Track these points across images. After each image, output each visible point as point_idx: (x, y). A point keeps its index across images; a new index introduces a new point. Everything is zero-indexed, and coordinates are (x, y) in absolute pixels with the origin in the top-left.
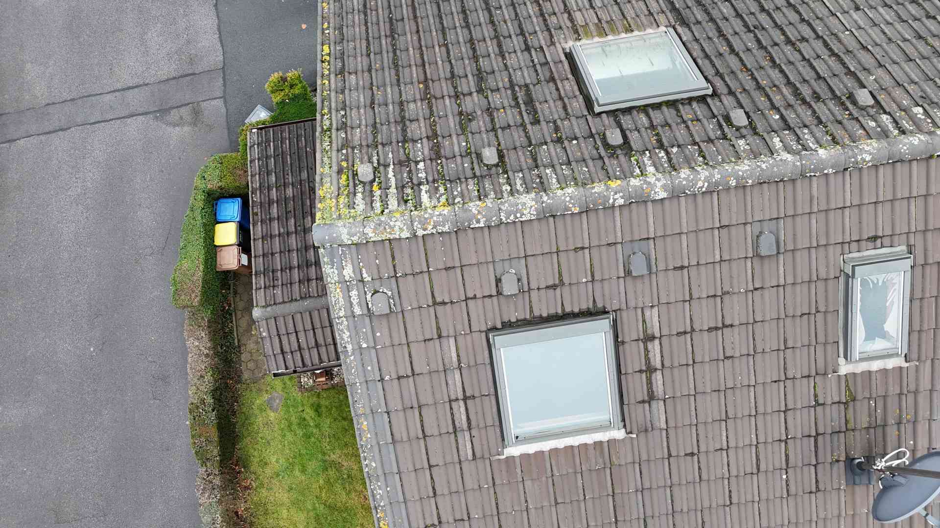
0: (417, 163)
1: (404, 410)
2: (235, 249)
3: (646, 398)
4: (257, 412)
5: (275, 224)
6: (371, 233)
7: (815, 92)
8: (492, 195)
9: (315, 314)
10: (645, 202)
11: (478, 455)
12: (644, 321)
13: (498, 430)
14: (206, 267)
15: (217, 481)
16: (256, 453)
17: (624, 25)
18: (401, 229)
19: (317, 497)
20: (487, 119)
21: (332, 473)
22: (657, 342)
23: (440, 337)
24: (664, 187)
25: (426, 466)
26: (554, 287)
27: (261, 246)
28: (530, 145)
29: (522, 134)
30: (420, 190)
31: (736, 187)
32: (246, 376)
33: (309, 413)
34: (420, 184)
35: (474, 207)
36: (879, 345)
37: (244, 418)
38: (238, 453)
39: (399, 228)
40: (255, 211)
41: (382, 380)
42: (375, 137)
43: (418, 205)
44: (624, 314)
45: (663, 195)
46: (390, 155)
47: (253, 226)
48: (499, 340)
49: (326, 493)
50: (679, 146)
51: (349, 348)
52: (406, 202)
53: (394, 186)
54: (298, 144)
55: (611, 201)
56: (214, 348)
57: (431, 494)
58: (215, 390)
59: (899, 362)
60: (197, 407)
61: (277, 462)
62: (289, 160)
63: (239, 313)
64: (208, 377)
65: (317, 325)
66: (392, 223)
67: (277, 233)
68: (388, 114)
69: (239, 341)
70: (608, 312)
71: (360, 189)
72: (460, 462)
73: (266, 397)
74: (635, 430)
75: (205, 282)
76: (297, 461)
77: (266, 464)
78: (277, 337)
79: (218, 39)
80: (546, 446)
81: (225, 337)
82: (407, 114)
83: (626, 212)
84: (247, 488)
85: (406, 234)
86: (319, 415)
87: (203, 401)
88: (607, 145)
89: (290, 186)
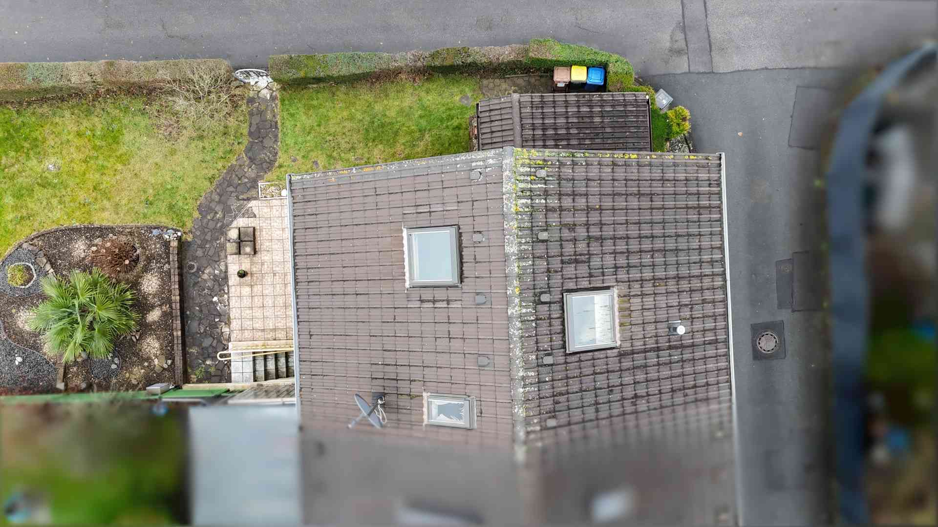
0: (546, 199)
1: (428, 182)
2: (567, 80)
3: (422, 299)
4: (460, 89)
5: (576, 109)
6: (507, 173)
7: (560, 403)
8: (520, 233)
9: (511, 133)
10: (507, 305)
11: (405, 216)
12: (456, 300)
13: (415, 227)
14: (556, 61)
15: (419, 64)
16: (435, 86)
17: (626, 323)
18: (506, 188)
19: (404, 124)
20: (569, 238)
21: (417, 135)
22: (446, 306)
23: (458, 202)
24: (512, 313)
25: (403, 191)
26: (475, 259)
27: (560, 100)
28: (548, 257)
29: (556, 254)
30: (528, 199)
31: (510, 348)
32: (485, 82)
33: (455, 122)
34: (532, 200)
35: (515, 224)
36: (434, 411)
37: (458, 79)
38: (436, 75)
39: (507, 187)
40: (586, 96)
41: (442, 173)
42: (564, 179)
43: (519, 197)
44: (460, 291)
45: (509, 312)
46: (552, 186)
47: (575, 95)
48: (453, 230)
49: (405, 130)
50: (536, 327)
51: (458, 159)
52: (522, 192)
53: (532, 186)
54: (633, 126)
55: (509, 288)
56: (503, 63)
57: (390, 192)
58: (476, 64)
59: (426, 422)
60: (466, 52)
61: (429, 100)
62: (621, 120)
63: (527, 79)
64: (484, 60)
65: (504, 133)
66: (509, 184)
67: (569, 110)
68: (580, 187)
69: (508, 78)
70: (461, 282)
71: (533, 170)
72: (403, 207)
73: (469, 95)
74: (409, 292)
75: (545, 61)
76: (427, 112)
77: (428, 93)
78: (500, 107)
79: (737, 69)
80: (406, 249)
81: (511, 69)
82: (578, 197)
83: (504, 295)
84: (414, 80)
85: (504, 190)
86: (454, 129)
87: (469, 56)
88: (542, 293)
89: (601, 120)
